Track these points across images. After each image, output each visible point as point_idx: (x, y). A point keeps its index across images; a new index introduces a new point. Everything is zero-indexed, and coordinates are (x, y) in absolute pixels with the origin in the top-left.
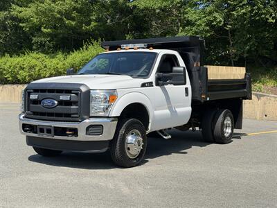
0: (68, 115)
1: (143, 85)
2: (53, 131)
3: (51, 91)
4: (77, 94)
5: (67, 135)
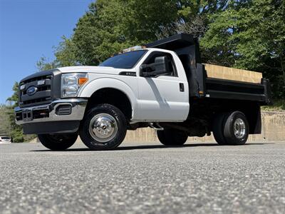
0: (44, 99)
1: (123, 74)
2: (32, 114)
3: (34, 80)
4: (50, 78)
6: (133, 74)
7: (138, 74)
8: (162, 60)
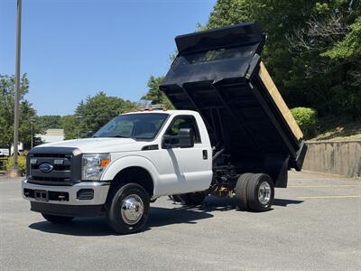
0: (62, 179)
1: (145, 148)
2: (47, 195)
3: (48, 155)
4: (69, 158)
5: (60, 199)
6: (155, 147)
7: (160, 147)
8: (186, 133)
